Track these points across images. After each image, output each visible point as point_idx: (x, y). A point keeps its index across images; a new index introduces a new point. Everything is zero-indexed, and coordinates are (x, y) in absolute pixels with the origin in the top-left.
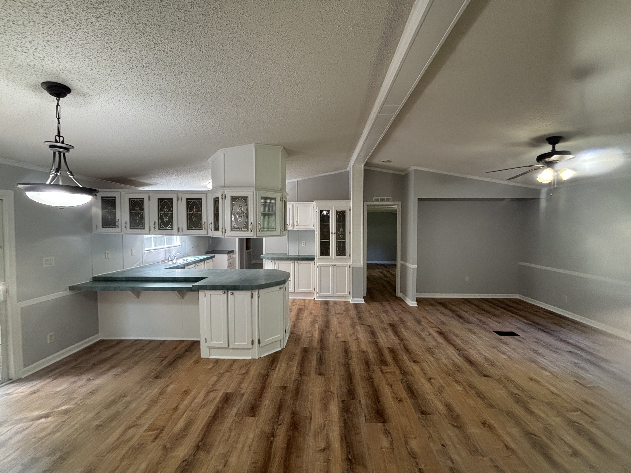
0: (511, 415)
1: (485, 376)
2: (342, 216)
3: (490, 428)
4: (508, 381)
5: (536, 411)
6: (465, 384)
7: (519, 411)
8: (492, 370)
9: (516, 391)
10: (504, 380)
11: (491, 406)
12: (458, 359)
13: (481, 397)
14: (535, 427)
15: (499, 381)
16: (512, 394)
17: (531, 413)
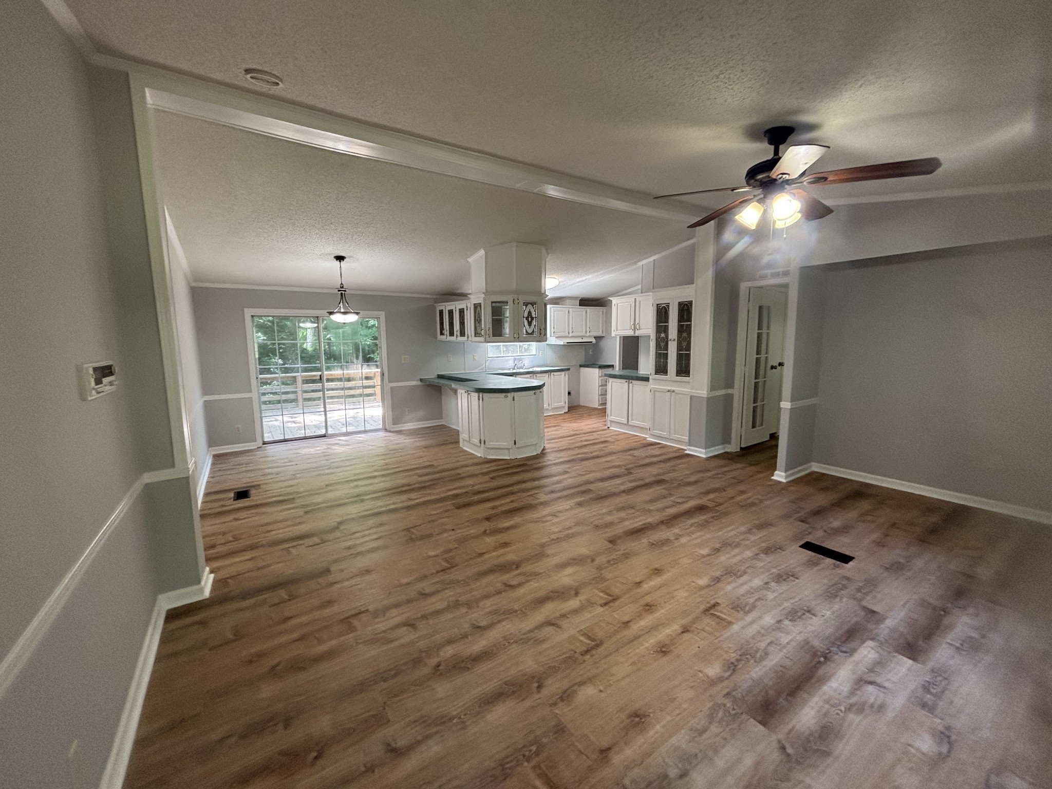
2: (685, 310)
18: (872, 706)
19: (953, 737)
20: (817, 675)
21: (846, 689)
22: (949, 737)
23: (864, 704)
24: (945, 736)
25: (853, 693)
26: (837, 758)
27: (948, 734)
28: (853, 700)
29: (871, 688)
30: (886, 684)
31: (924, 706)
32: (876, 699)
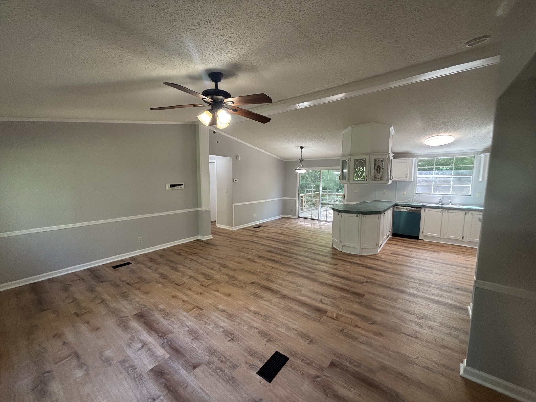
0: (234, 270)
1: (253, 283)
3: (239, 263)
4: (241, 286)
5: (225, 277)
6: (258, 273)
7: (232, 273)
8: (252, 289)
9: (236, 282)
10: (243, 285)
11: (242, 270)
12: (275, 287)
13: (248, 271)
14: (224, 270)
15: (245, 283)
16: (236, 279)
17: (227, 275)
18: (131, 343)
19: (105, 364)
20: (152, 331)
21: (142, 338)
22: (107, 362)
23: (133, 341)
24: (108, 361)
25: (139, 339)
26: (116, 328)
27: (108, 363)
28: (136, 339)
29: (140, 346)
30: (139, 352)
31: (124, 361)
32: (133, 345)
